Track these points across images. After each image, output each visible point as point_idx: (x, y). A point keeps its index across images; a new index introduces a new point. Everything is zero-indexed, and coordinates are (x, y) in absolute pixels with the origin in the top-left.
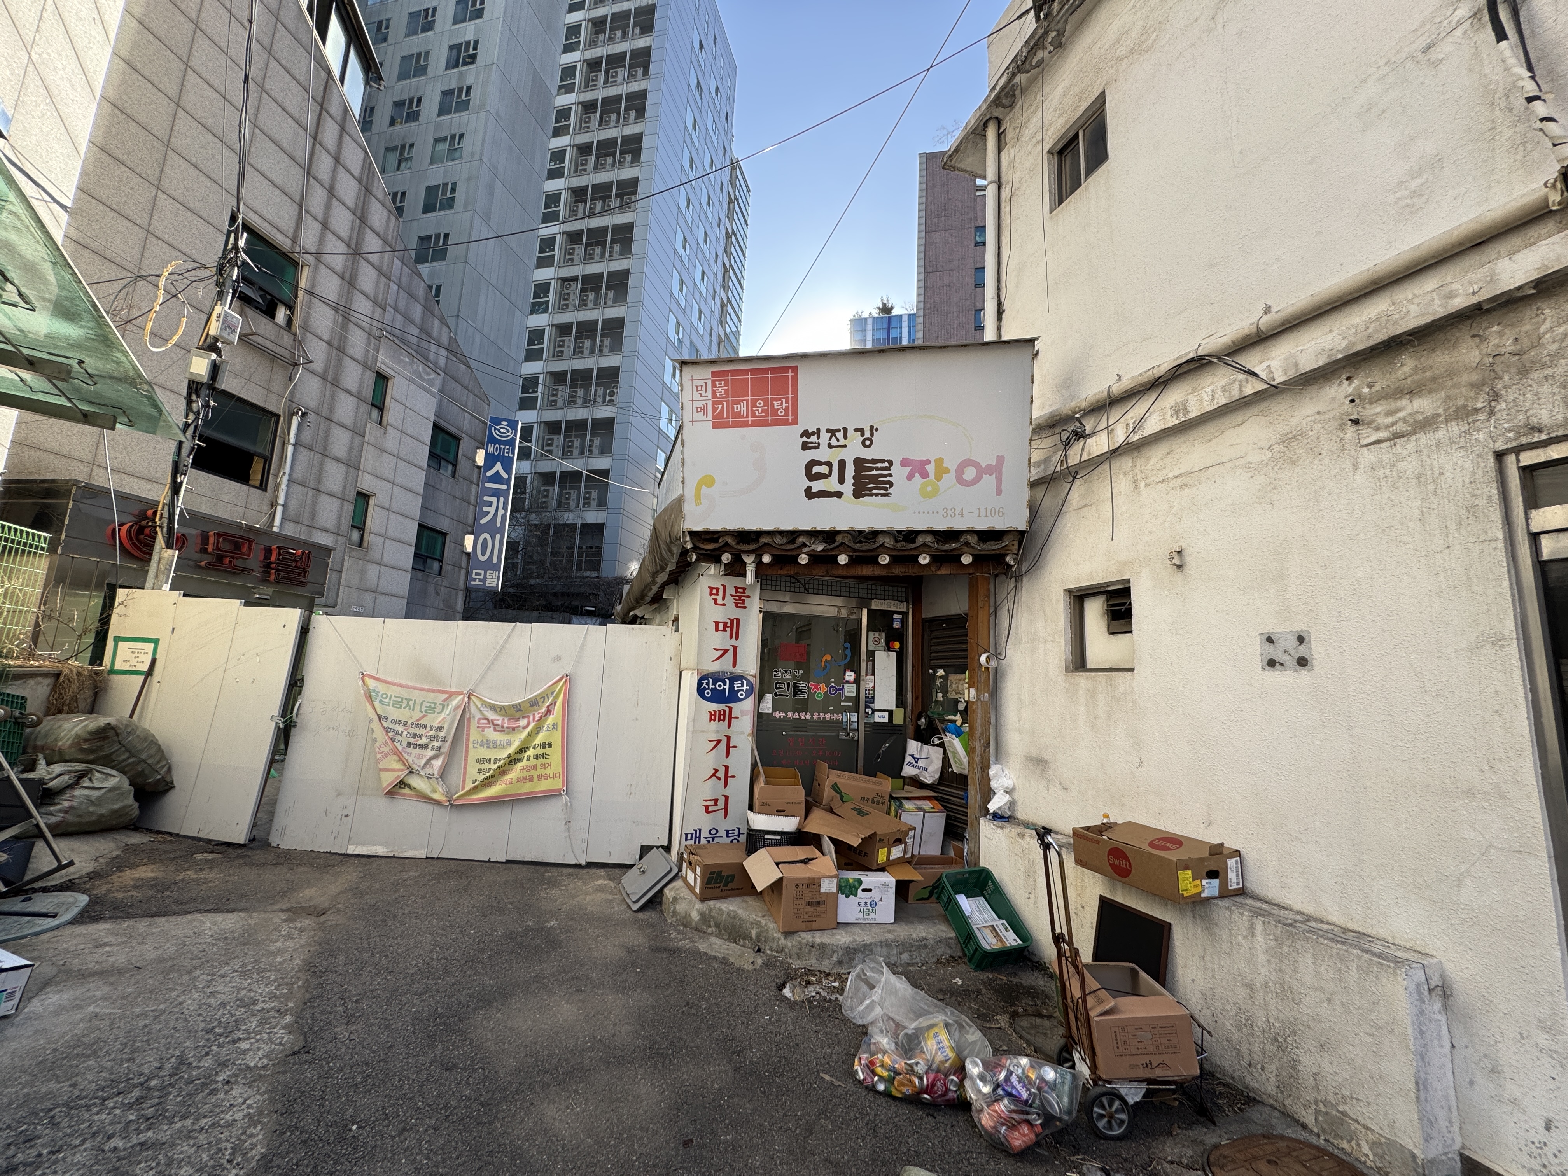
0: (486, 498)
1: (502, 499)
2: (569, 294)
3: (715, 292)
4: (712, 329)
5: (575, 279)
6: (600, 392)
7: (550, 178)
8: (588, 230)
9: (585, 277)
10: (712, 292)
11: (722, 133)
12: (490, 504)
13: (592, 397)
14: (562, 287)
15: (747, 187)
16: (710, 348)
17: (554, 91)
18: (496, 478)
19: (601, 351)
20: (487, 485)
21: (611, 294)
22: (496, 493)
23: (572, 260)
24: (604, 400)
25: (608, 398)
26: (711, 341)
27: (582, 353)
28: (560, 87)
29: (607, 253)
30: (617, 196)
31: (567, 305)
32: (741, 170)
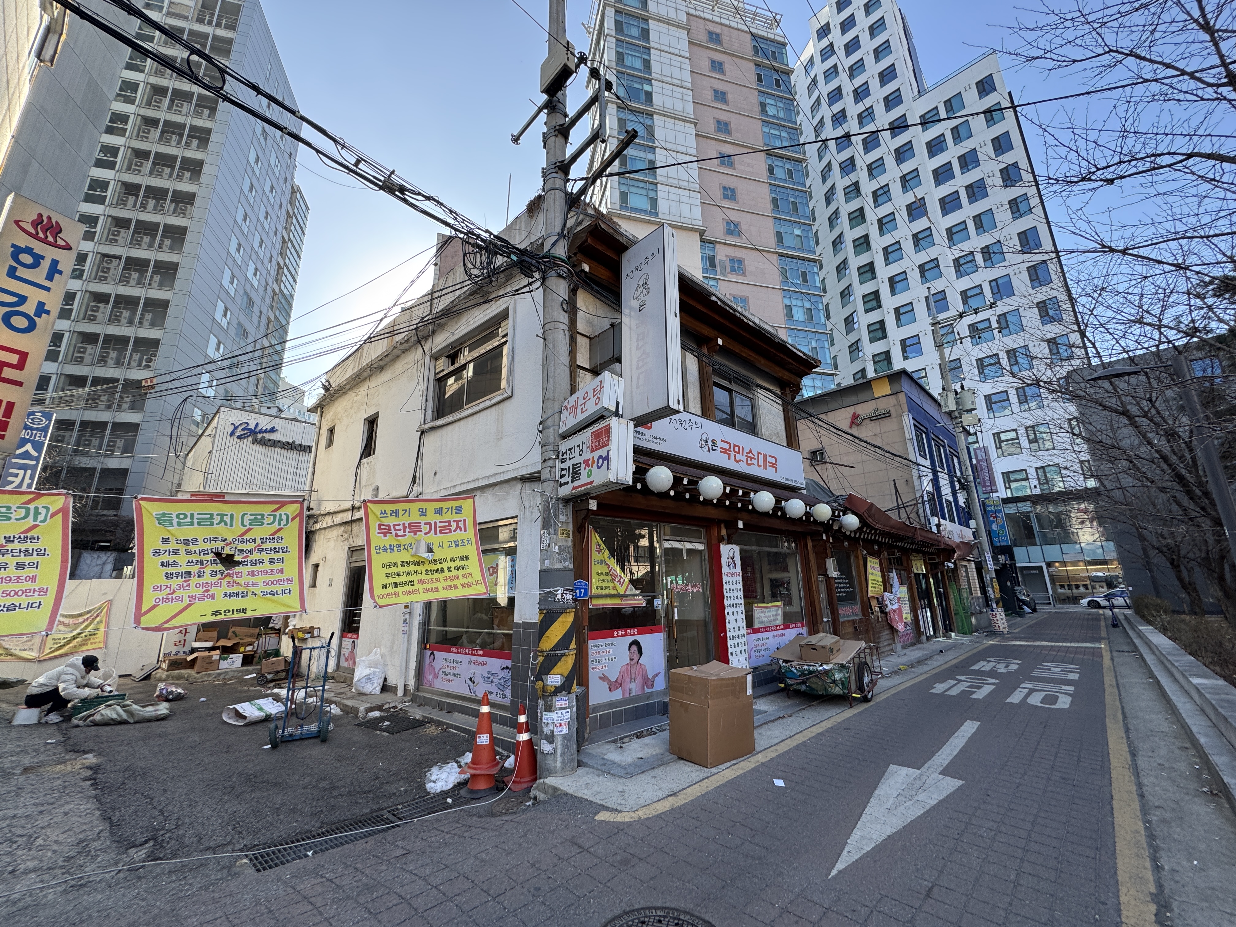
0: (12, 471)
1: (29, 472)
2: (109, 269)
3: (267, 284)
4: (261, 312)
5: (119, 258)
6: (136, 357)
7: (96, 165)
8: (137, 220)
9: (128, 258)
10: (263, 284)
11: (284, 166)
12: (16, 475)
13: (126, 361)
14: (101, 261)
15: (306, 206)
16: (258, 327)
17: (112, 96)
18: (26, 455)
19: (141, 323)
20: (14, 460)
21: (157, 278)
22: (24, 468)
23: (116, 241)
24: (140, 365)
25: (144, 363)
26: (259, 322)
27: (119, 321)
28: (118, 95)
29: (156, 245)
30: (172, 201)
31: (106, 278)
32: (301, 193)
